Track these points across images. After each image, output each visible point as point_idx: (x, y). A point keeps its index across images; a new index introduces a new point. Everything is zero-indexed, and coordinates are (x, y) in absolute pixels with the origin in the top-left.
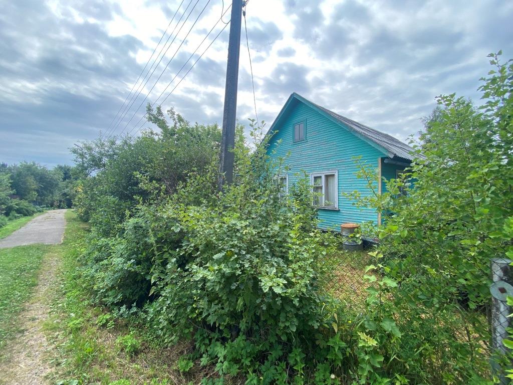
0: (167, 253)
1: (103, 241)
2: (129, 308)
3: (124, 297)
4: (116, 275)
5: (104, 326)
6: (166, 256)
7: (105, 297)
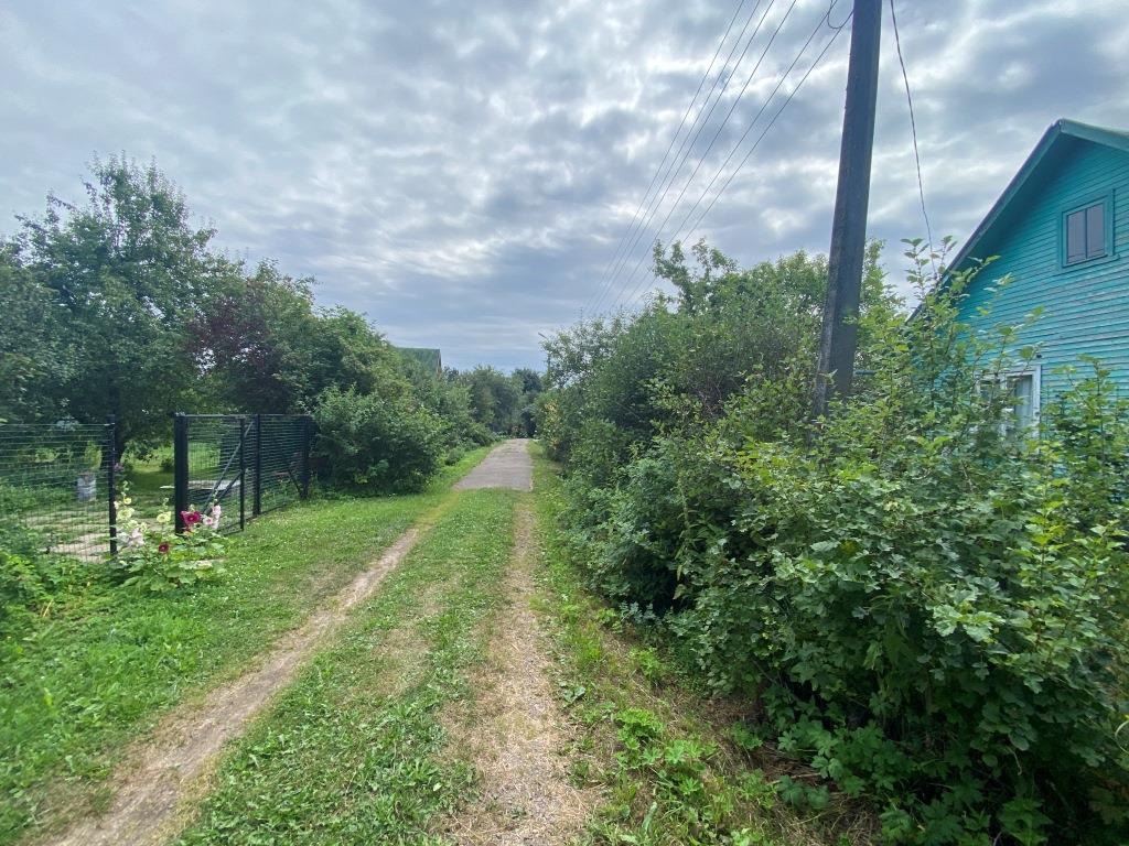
0: (704, 529)
1: (596, 493)
2: (643, 609)
3: (632, 589)
4: (621, 551)
5: (608, 626)
6: (702, 533)
7: (604, 582)
